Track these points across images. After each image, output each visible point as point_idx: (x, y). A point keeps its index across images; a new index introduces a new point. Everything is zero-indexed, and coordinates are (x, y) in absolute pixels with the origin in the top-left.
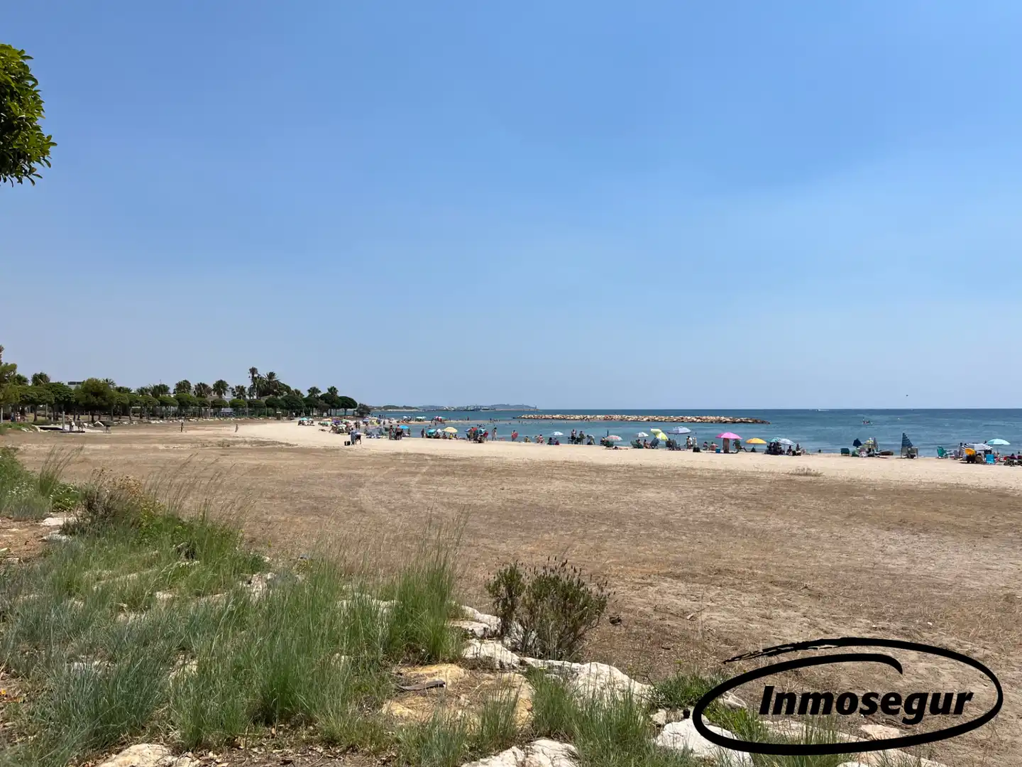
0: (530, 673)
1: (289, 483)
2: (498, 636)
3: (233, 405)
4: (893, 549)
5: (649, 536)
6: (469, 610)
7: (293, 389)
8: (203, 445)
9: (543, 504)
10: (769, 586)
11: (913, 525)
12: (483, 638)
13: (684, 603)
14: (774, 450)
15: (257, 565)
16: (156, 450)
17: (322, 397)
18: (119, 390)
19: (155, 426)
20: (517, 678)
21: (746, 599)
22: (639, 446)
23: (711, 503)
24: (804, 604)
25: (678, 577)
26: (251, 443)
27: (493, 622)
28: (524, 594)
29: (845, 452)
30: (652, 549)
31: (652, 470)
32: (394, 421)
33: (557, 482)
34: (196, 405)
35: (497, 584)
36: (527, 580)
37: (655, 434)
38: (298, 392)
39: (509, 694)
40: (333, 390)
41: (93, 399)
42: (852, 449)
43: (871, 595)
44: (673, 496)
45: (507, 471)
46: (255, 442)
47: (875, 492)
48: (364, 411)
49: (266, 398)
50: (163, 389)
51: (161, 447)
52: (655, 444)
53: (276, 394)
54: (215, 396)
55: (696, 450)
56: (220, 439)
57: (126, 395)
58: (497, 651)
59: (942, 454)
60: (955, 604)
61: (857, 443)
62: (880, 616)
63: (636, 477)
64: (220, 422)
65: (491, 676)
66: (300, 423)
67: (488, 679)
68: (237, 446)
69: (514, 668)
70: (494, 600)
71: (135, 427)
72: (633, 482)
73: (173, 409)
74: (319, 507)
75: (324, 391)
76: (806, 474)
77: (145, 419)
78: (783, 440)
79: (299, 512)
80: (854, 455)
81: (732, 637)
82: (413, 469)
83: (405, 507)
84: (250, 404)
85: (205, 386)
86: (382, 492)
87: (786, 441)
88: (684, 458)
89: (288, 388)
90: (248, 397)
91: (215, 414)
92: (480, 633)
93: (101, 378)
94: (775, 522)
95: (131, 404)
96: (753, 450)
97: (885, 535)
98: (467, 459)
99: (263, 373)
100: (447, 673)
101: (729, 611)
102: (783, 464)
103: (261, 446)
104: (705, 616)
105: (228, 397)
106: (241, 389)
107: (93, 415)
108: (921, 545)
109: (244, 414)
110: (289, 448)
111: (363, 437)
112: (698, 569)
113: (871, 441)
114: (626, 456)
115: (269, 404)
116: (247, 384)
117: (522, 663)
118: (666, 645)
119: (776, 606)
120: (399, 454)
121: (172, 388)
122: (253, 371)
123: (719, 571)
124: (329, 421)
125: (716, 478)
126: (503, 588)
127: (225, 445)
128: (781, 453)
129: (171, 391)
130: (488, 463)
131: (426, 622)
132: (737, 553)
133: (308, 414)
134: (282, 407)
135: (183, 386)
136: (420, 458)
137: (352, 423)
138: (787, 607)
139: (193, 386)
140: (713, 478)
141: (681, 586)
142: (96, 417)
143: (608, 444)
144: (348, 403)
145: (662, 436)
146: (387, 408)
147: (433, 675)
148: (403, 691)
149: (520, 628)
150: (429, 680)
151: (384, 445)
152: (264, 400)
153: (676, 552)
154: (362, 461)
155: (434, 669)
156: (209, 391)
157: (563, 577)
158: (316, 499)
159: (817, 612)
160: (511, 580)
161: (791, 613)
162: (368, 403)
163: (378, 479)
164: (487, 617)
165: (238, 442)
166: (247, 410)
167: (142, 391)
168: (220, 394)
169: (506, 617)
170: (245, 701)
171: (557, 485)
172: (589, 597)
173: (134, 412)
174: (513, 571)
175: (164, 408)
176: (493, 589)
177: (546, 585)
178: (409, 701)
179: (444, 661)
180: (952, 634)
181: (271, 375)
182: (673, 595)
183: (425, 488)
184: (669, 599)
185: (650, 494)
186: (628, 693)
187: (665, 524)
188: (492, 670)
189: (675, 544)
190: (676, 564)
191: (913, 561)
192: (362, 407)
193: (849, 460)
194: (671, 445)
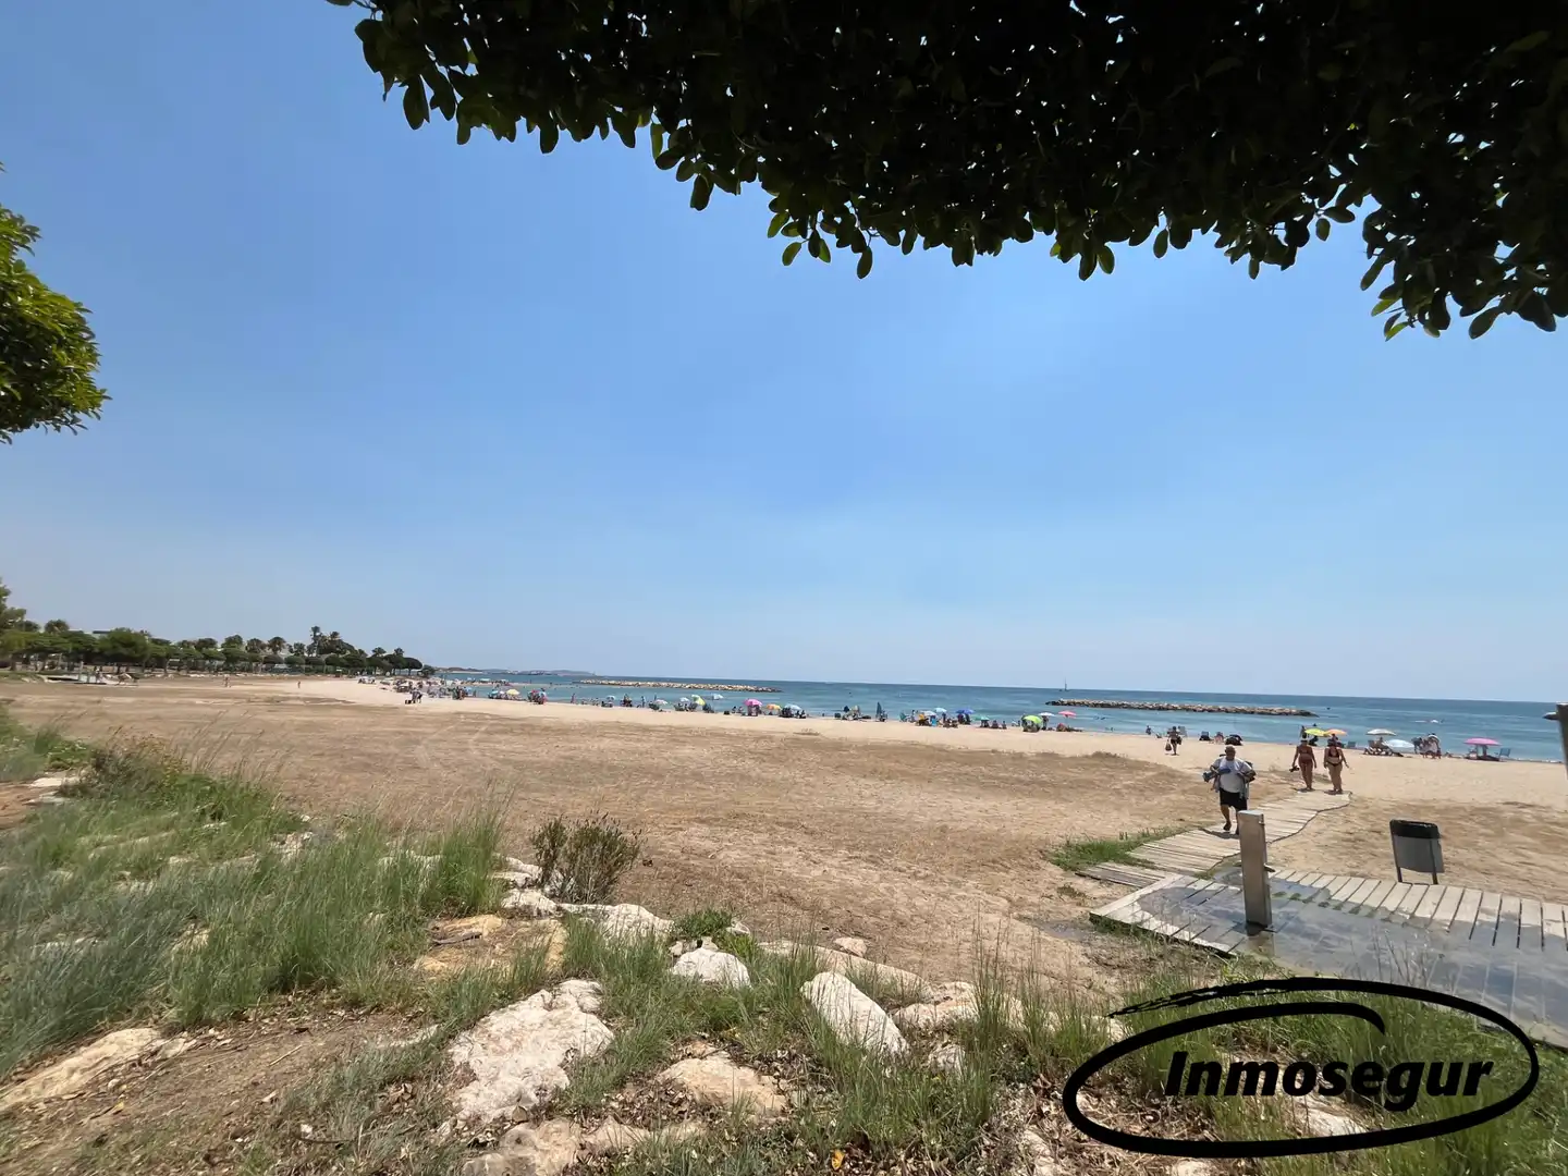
0: (565, 918)
1: (341, 740)
2: (538, 884)
3: (289, 661)
4: (867, 793)
5: (683, 787)
6: (513, 861)
7: (356, 649)
8: (249, 701)
9: (594, 759)
10: (775, 826)
11: (881, 773)
12: (524, 887)
13: (708, 844)
14: (786, 713)
15: (294, 825)
16: (192, 704)
17: (386, 658)
18: (156, 641)
19: (195, 680)
20: (552, 923)
21: (756, 839)
22: (681, 710)
23: (736, 758)
24: (801, 840)
25: (702, 821)
26: (305, 699)
27: (534, 871)
28: (566, 845)
29: (838, 716)
30: (685, 798)
31: (688, 729)
32: (458, 683)
33: (607, 741)
34: (245, 660)
35: (541, 837)
36: (570, 830)
37: (695, 699)
38: (361, 652)
39: (543, 941)
40: (399, 651)
41: (124, 651)
42: (842, 714)
43: (849, 831)
44: (706, 753)
45: (563, 731)
47: (857, 748)
48: (428, 672)
49: (326, 656)
50: (210, 643)
51: (198, 701)
52: (693, 708)
53: (339, 653)
54: (269, 652)
55: (727, 713)
56: (270, 695)
57: (162, 647)
58: (537, 899)
59: (903, 718)
60: (907, 835)
61: (846, 709)
62: (855, 847)
63: (676, 736)
64: (272, 678)
65: (528, 924)
66: (360, 681)
67: (524, 926)
68: (290, 702)
69: (551, 914)
70: (537, 851)
71: (171, 680)
72: (674, 740)
73: (217, 663)
74: (373, 765)
75: (390, 651)
76: (809, 734)
77: (183, 673)
78: (793, 706)
79: (349, 769)
80: (844, 719)
81: (744, 871)
82: (472, 728)
83: (461, 764)
84: (308, 661)
85: (258, 641)
86: (438, 749)
87: (795, 707)
88: (717, 720)
89: (351, 648)
90: (306, 655)
91: (266, 670)
92: (520, 882)
93: (136, 629)
94: (784, 773)
95: (168, 657)
96: (770, 714)
97: (862, 781)
98: (526, 719)
99: (326, 632)
100: (484, 924)
101: (744, 849)
102: (793, 726)
103: (315, 703)
104: (721, 856)
105: (284, 654)
106: (300, 647)
107: (119, 666)
108: (886, 789)
109: (299, 670)
110: (346, 706)
111: (425, 696)
112: (721, 814)
113: (856, 708)
114: (671, 718)
115: (328, 662)
116: (307, 641)
117: (559, 909)
118: (690, 882)
119: (779, 843)
120: (459, 713)
121: (220, 642)
122: (316, 629)
123: (737, 816)
124: (391, 680)
125: (741, 736)
126: (547, 841)
127: (275, 702)
128: (791, 716)
129: (219, 645)
130: (545, 723)
131: (467, 877)
132: (753, 800)
133: (369, 673)
134: (342, 665)
135: (234, 641)
136: (480, 718)
137: (415, 684)
138: (787, 843)
139: (245, 642)
140: (738, 737)
141: (705, 829)
142: (123, 669)
143: (654, 707)
144: (413, 664)
145: (700, 702)
146: (451, 669)
147: (470, 927)
148: (439, 944)
149: (560, 876)
150: (466, 932)
151: (448, 705)
152: (324, 657)
153: (703, 800)
154: (421, 719)
155: (472, 920)
156: (263, 647)
157: (604, 828)
158: (370, 755)
159: (810, 846)
160: (555, 833)
161: (790, 848)
162: (433, 665)
163: (435, 736)
164: (529, 866)
165: (288, 698)
166: (304, 667)
167: (184, 644)
168: (275, 650)
169: (547, 868)
170: (259, 970)
171: (606, 743)
172: (624, 846)
173: (172, 665)
174: (557, 825)
175: (208, 662)
176: (537, 842)
177: (589, 837)
178: (444, 954)
179: (483, 912)
180: (904, 859)
181: (335, 634)
182: (697, 837)
183: (482, 746)
184: (695, 841)
185: (686, 751)
186: (652, 930)
187: (697, 776)
188: (529, 918)
189: (704, 793)
190: (702, 811)
191: (880, 802)
192: (427, 667)
193: (840, 722)
194: (706, 709)
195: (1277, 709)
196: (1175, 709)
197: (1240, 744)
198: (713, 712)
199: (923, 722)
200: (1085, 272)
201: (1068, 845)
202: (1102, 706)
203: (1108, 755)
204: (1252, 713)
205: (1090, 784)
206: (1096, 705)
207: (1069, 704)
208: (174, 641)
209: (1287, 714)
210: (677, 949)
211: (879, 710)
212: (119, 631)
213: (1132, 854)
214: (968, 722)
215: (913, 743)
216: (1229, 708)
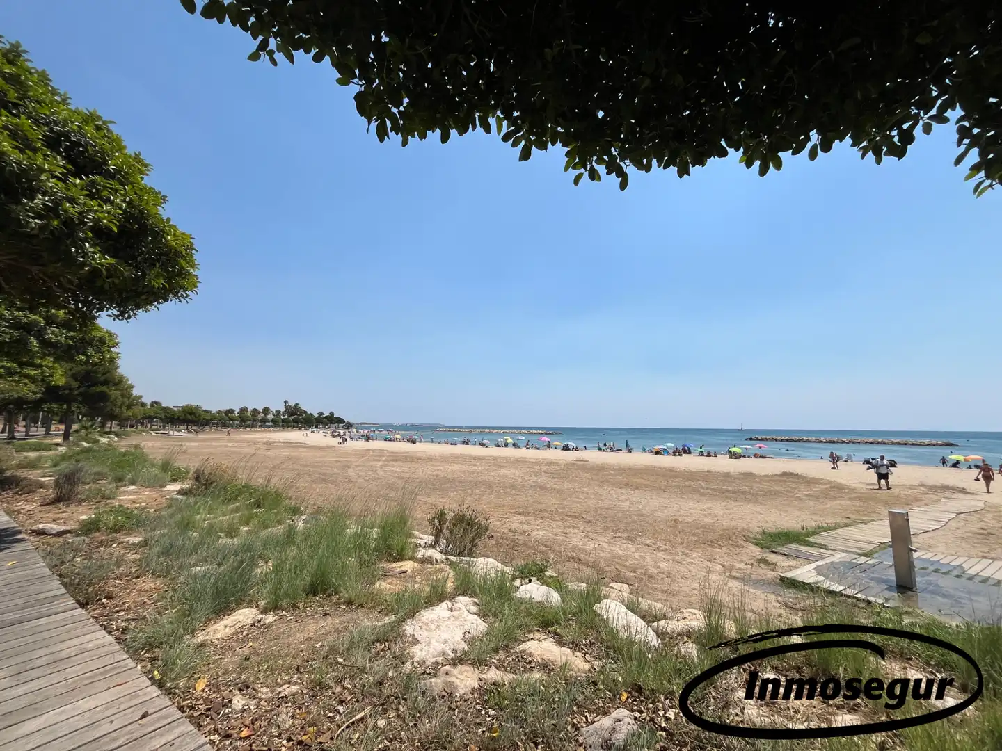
0: (451, 564)
2: (433, 546)
3: (273, 421)
4: (623, 497)
5: (505, 493)
6: (417, 533)
7: (309, 412)
8: (255, 444)
9: (449, 477)
10: (566, 518)
11: (631, 486)
12: (425, 547)
13: (525, 527)
14: (566, 448)
15: (296, 511)
16: (226, 446)
17: (325, 417)
18: (205, 411)
20: (445, 567)
21: (554, 525)
22: (499, 446)
23: (536, 476)
24: (582, 526)
25: (520, 514)
26: (284, 442)
27: (430, 539)
28: (447, 523)
29: (600, 449)
30: (509, 500)
31: (505, 459)
32: (366, 431)
33: (456, 465)
34: (250, 421)
35: (433, 519)
36: (449, 515)
37: (506, 440)
38: (311, 414)
39: (442, 575)
40: (332, 414)
41: (189, 417)
42: (603, 448)
43: (613, 521)
44: (517, 473)
45: (430, 459)
46: (287, 442)
47: (614, 470)
48: (349, 426)
49: (293, 417)
50: (231, 411)
51: (230, 444)
52: (506, 445)
53: (299, 415)
54: (262, 416)
56: (265, 440)
57: (207, 414)
58: (435, 554)
59: (644, 450)
60: (651, 524)
61: (605, 445)
62: (617, 531)
63: (497, 462)
64: (266, 431)
65: (431, 566)
66: (312, 431)
67: (430, 568)
68: (275, 444)
69: (443, 562)
70: (432, 527)
71: (214, 433)
72: (496, 465)
73: (236, 423)
75: (327, 414)
76: (582, 461)
77: (219, 428)
78: (570, 443)
80: (604, 451)
81: (548, 544)
82: (377, 458)
83: (374, 479)
84: (283, 420)
85: (256, 410)
86: (361, 471)
87: (571, 444)
88: (521, 452)
89: (305, 412)
90: (282, 417)
91: (261, 426)
92: (423, 543)
94: (567, 485)
95: (211, 420)
96: (556, 448)
97: (619, 491)
98: (407, 453)
99: (292, 404)
100: (408, 566)
101: (547, 530)
102: (570, 455)
103: (290, 444)
104: (534, 534)
105: (270, 416)
106: (278, 412)
107: (187, 426)
108: (636, 496)
109: (279, 426)
110: (306, 446)
111: (349, 440)
112: (531, 509)
113: (612, 444)
114: (492, 451)
115: (294, 421)
116: (282, 409)
117: (447, 559)
118: (516, 548)
119: (569, 527)
120: (369, 450)
121: (237, 410)
122: (286, 402)
123: (541, 511)
124: (329, 431)
125: (537, 463)
126: (436, 521)
127: (269, 444)
128: (569, 449)
129: (236, 412)
130: (420, 455)
131: (395, 542)
132: (549, 501)
133: (316, 427)
134: (302, 423)
135: (244, 410)
136: (380, 453)
137: (342, 432)
138: (574, 527)
139: (249, 410)
140: (536, 463)
141: (521, 518)
142: (189, 427)
143: (483, 445)
144: (340, 421)
145: (510, 441)
146: (361, 424)
147: (401, 567)
148: (385, 576)
149: (444, 541)
150: (398, 570)
151: (361, 444)
152: (291, 418)
153: (519, 501)
154: (349, 453)
155: (401, 564)
156: (259, 412)
157: (467, 515)
158: (324, 474)
159: (589, 529)
160: (440, 517)
161: (576, 531)
162: (351, 421)
164: (426, 536)
166: (281, 424)
167: (219, 412)
168: (265, 415)
169: (437, 537)
171: (456, 467)
172: (480, 524)
173: (213, 424)
174: (440, 511)
175: (231, 422)
176: (431, 521)
177: (459, 519)
178: (390, 580)
179: (406, 560)
180: (650, 539)
181: (297, 405)
182: (516, 523)
183: (385, 468)
184: (516, 525)
185: (503, 471)
186: (503, 574)
187: (513, 487)
188: (432, 563)
189: (518, 497)
190: (519, 507)
191: (632, 504)
192: (348, 423)
193: (601, 453)
194: (515, 445)
195: (926, 441)
196: (843, 442)
197: (895, 467)
198: (519, 447)
199: (657, 453)
200: (763, 171)
201: (764, 533)
202: (787, 440)
203: (791, 474)
204: (906, 444)
205: (778, 493)
206: (782, 440)
207: (762, 440)
208: (214, 410)
209: (934, 445)
210: (517, 582)
211: (627, 445)
212: (187, 406)
213: (812, 539)
214: (689, 452)
215: (652, 466)
216: (886, 441)
